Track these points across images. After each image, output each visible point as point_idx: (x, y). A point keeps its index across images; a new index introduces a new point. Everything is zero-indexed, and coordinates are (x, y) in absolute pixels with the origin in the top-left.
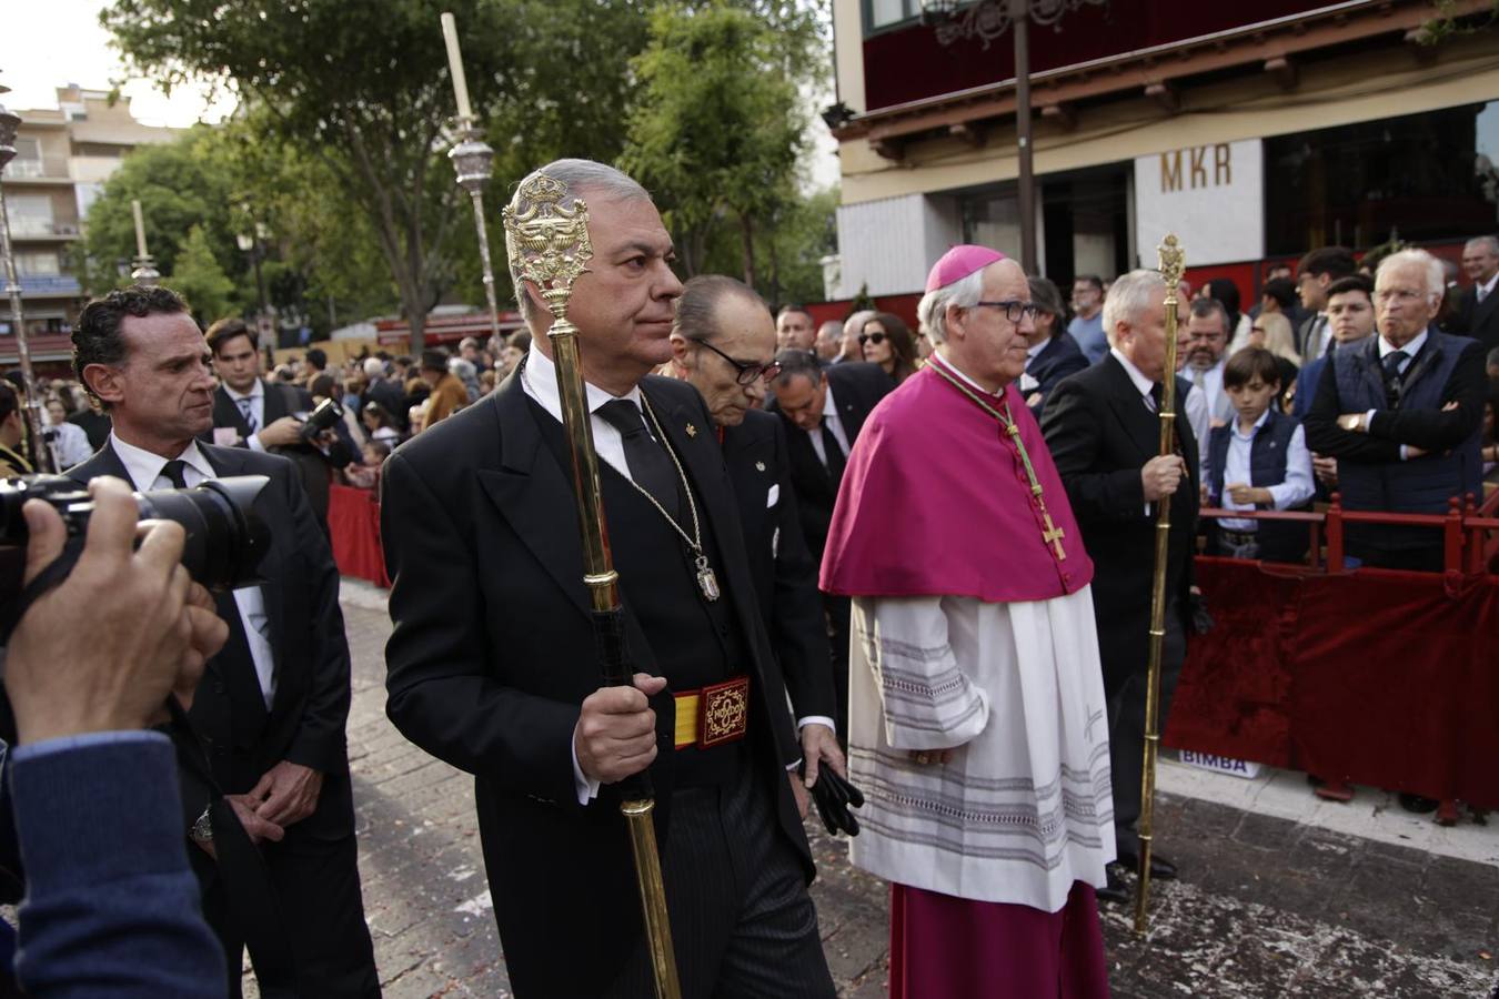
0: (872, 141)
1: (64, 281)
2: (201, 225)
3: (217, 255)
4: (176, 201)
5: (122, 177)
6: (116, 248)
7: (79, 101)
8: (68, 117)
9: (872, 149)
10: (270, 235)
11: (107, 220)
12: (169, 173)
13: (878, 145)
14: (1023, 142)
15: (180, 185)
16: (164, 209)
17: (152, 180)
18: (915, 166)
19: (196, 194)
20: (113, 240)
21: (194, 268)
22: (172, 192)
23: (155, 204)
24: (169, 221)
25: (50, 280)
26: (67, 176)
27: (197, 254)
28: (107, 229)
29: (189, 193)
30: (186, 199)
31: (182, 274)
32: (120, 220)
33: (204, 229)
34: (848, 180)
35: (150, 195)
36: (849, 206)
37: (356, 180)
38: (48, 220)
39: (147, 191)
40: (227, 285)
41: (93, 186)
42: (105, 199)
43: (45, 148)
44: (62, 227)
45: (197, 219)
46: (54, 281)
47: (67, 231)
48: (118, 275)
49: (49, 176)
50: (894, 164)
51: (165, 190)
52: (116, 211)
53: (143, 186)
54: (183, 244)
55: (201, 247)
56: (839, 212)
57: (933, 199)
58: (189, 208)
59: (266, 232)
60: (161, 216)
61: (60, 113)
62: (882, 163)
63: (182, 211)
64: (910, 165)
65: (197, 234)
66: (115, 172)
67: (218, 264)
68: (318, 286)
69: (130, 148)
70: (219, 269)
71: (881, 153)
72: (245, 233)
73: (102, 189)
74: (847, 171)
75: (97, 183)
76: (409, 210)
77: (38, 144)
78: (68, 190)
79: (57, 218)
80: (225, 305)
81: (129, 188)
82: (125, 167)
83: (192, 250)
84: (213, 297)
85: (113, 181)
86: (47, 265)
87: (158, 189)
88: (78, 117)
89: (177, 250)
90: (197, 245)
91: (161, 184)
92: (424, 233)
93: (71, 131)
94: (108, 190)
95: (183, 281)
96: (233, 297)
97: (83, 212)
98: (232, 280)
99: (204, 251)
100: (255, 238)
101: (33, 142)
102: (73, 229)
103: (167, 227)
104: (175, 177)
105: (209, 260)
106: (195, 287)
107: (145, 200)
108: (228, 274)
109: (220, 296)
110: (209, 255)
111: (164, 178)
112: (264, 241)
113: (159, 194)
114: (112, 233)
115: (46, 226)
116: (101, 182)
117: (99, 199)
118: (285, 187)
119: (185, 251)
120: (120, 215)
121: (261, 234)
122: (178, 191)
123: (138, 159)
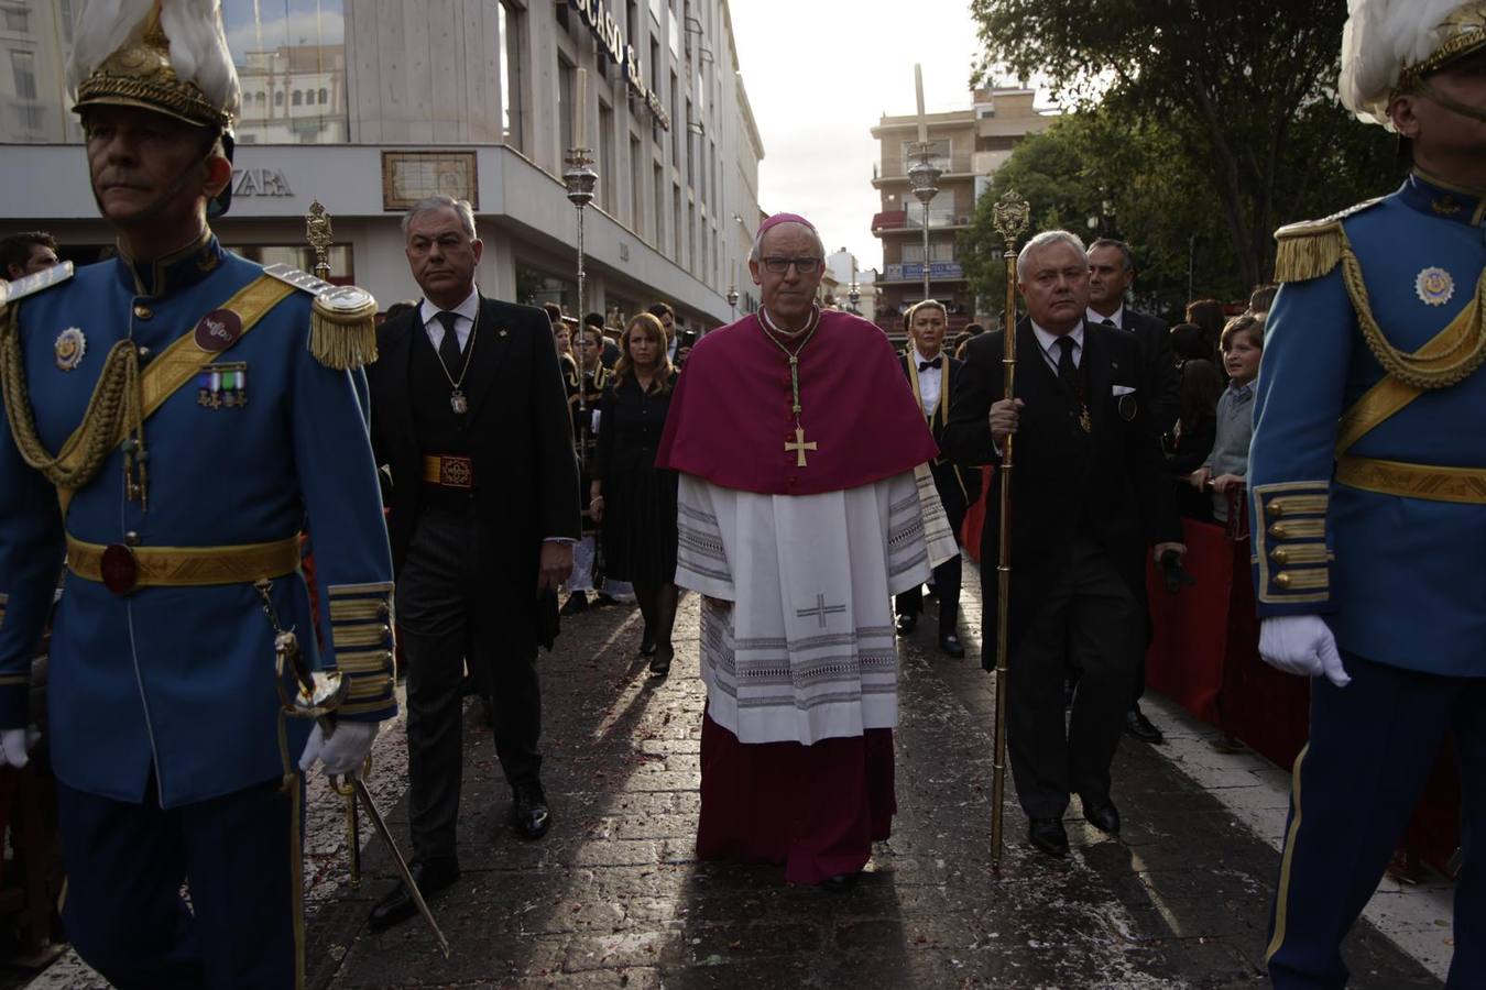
1: (955, 267)
4: (1053, 186)
7: (989, 101)
8: (979, 116)
12: (1049, 159)
17: (1033, 168)
23: (1031, 191)
25: (945, 266)
26: (969, 171)
30: (1061, 184)
35: (1028, 181)
38: (951, 212)
41: (986, 178)
42: (993, 189)
43: (955, 147)
44: (961, 217)
46: (948, 268)
47: (964, 222)
49: (954, 172)
51: (1043, 176)
53: (1025, 173)
61: (974, 112)
66: (1006, 162)
69: (1019, 138)
77: (951, 142)
78: (970, 181)
79: (957, 209)
82: (1013, 156)
86: (945, 253)
87: (1036, 175)
88: (987, 115)
91: (1041, 171)
93: (978, 128)
94: (996, 179)
97: (976, 202)
101: (948, 140)
102: (969, 220)
104: (1055, 164)
107: (1023, 186)
111: (1044, 164)
113: (1038, 180)
115: (948, 217)
117: (989, 189)
122: (1055, 177)
123: (1025, 148)
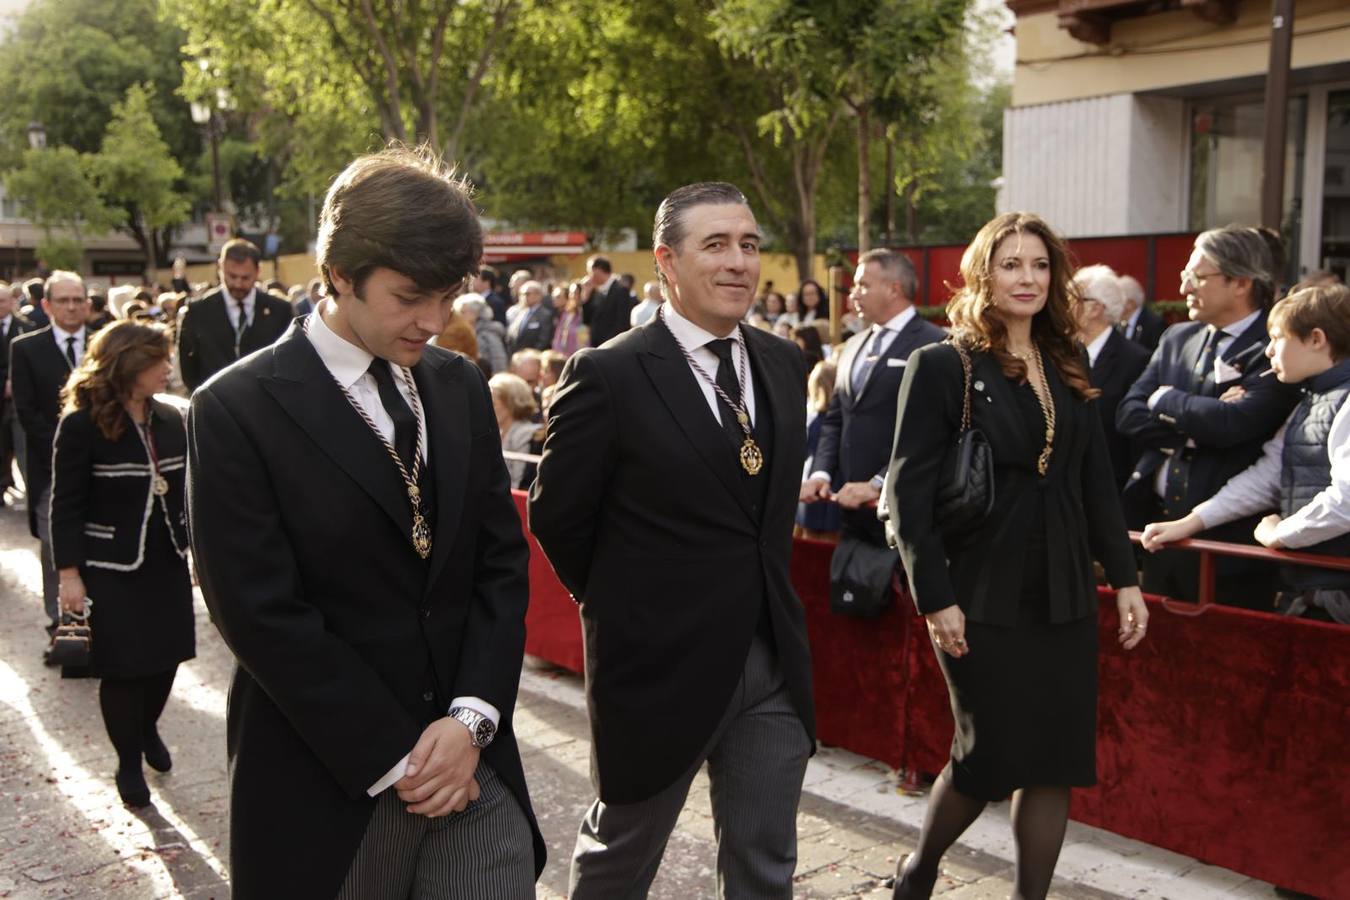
0: (1061, 16)
2: (142, 86)
3: (162, 126)
5: (41, 11)
6: (27, 109)
9: (1061, 27)
10: (234, 105)
11: (16, 70)
13: (1070, 21)
14: (1278, 22)
15: (119, 29)
16: (95, 59)
18: (1126, 52)
19: (140, 42)
20: (23, 99)
21: (129, 143)
22: (107, 37)
24: (100, 77)
27: (138, 122)
28: (17, 82)
29: (131, 40)
31: (114, 150)
32: (35, 72)
33: (147, 92)
34: (1024, 70)
36: (1022, 107)
37: (352, 40)
39: (72, 33)
40: (173, 170)
45: (140, 76)
48: (28, 146)
50: (1093, 48)
52: (31, 59)
54: (116, 109)
55: (141, 115)
56: (1007, 115)
57: (1148, 101)
58: (128, 60)
59: (228, 102)
60: (89, 69)
62: (1077, 47)
63: (119, 63)
64: (1117, 51)
65: (136, 96)
67: (163, 139)
68: (294, 182)
70: (164, 147)
71: (1075, 32)
72: (201, 99)
73: (13, 26)
74: (1025, 58)
75: (8, 18)
76: (422, 84)
80: (169, 197)
81: (49, 27)
83: (130, 118)
84: (151, 184)
85: (28, 16)
89: (108, 117)
90: (136, 112)
92: (439, 116)
95: (114, 159)
96: (180, 187)
98: (180, 163)
99: (145, 120)
100: (214, 108)
103: (98, 85)
105: (151, 134)
106: (130, 170)
108: (176, 154)
109: (163, 183)
110: (152, 127)
112: (226, 113)
114: (21, 89)
116: (13, 16)
118: (259, 41)
119: (119, 118)
120: (35, 65)
121: (222, 104)
